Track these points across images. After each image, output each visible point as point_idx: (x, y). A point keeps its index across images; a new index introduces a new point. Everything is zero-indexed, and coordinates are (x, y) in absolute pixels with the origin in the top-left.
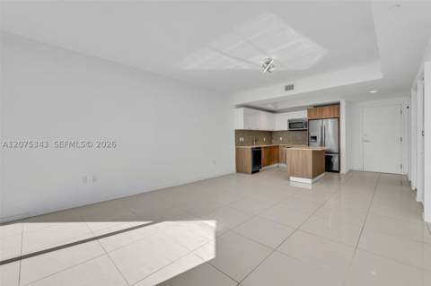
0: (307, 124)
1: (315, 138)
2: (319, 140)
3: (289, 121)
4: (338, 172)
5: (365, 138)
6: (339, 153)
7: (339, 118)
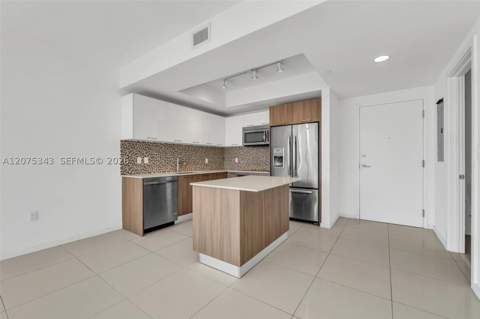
0: (269, 135)
1: (280, 159)
2: (286, 163)
3: (244, 129)
4: (318, 223)
5: (364, 161)
6: (319, 189)
7: (319, 123)
